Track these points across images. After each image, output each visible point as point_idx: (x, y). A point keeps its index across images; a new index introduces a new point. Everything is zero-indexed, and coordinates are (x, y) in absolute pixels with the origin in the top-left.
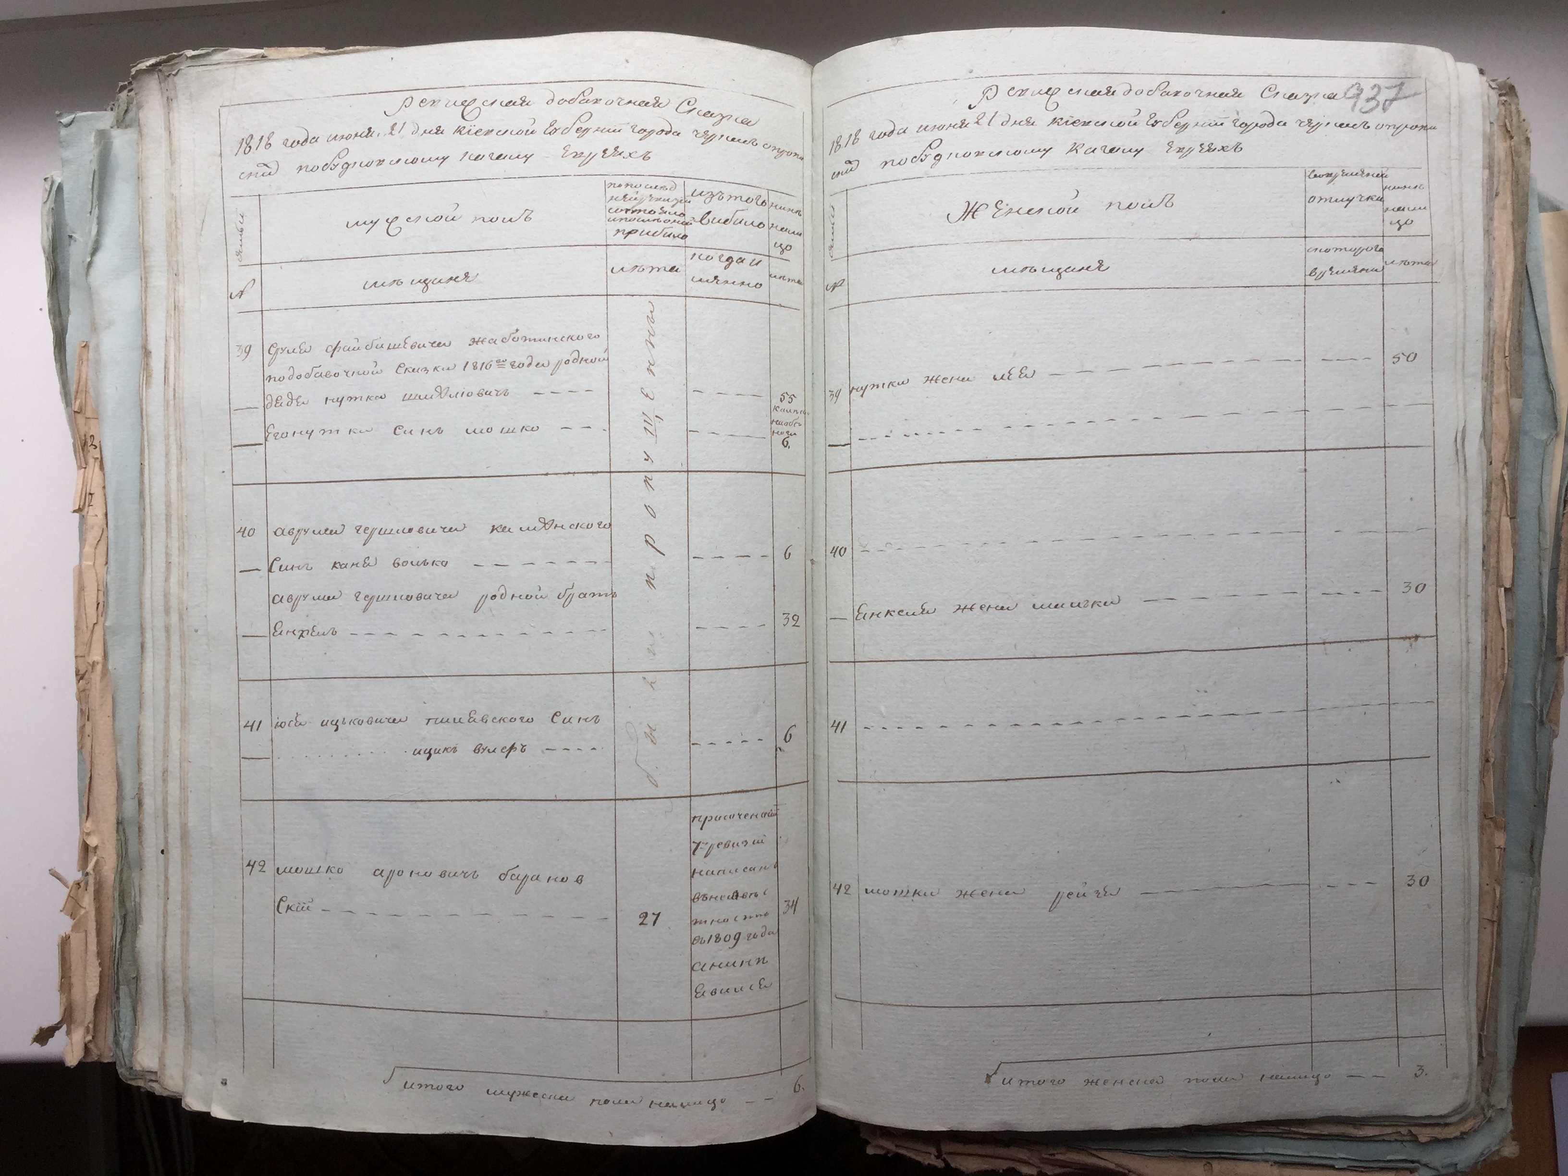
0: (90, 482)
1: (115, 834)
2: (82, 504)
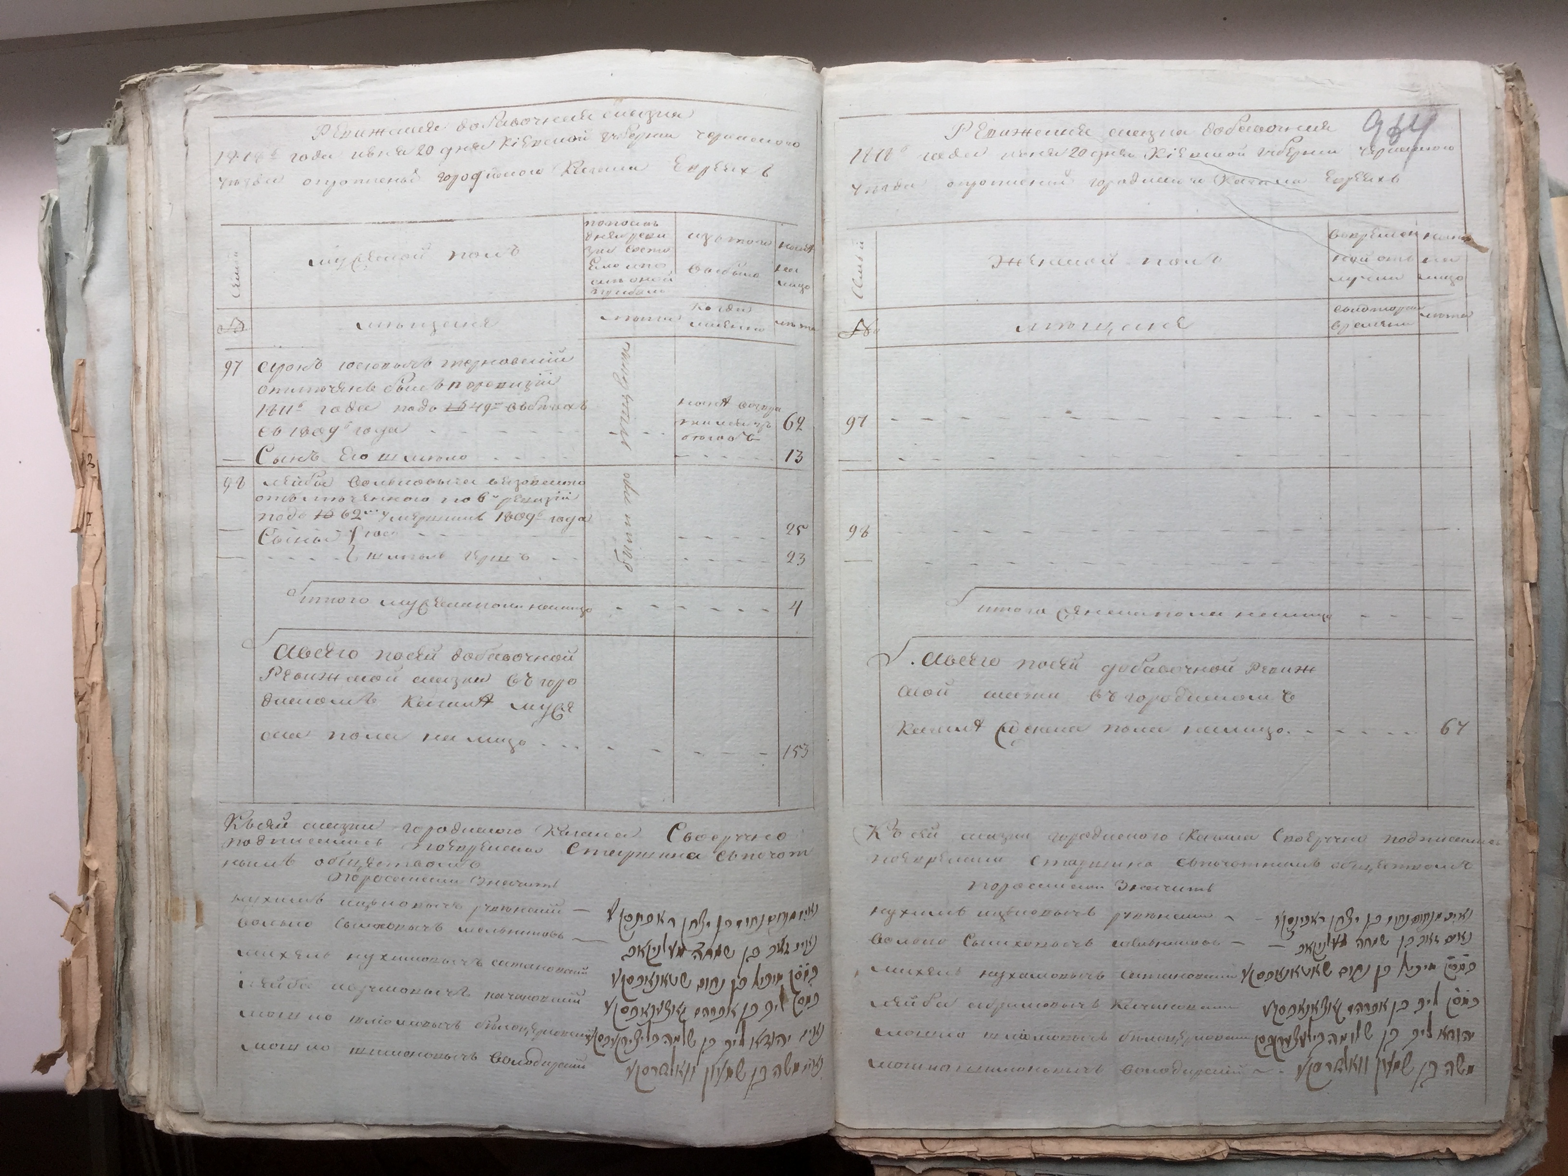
0: (88, 501)
1: (115, 857)
2: (80, 524)
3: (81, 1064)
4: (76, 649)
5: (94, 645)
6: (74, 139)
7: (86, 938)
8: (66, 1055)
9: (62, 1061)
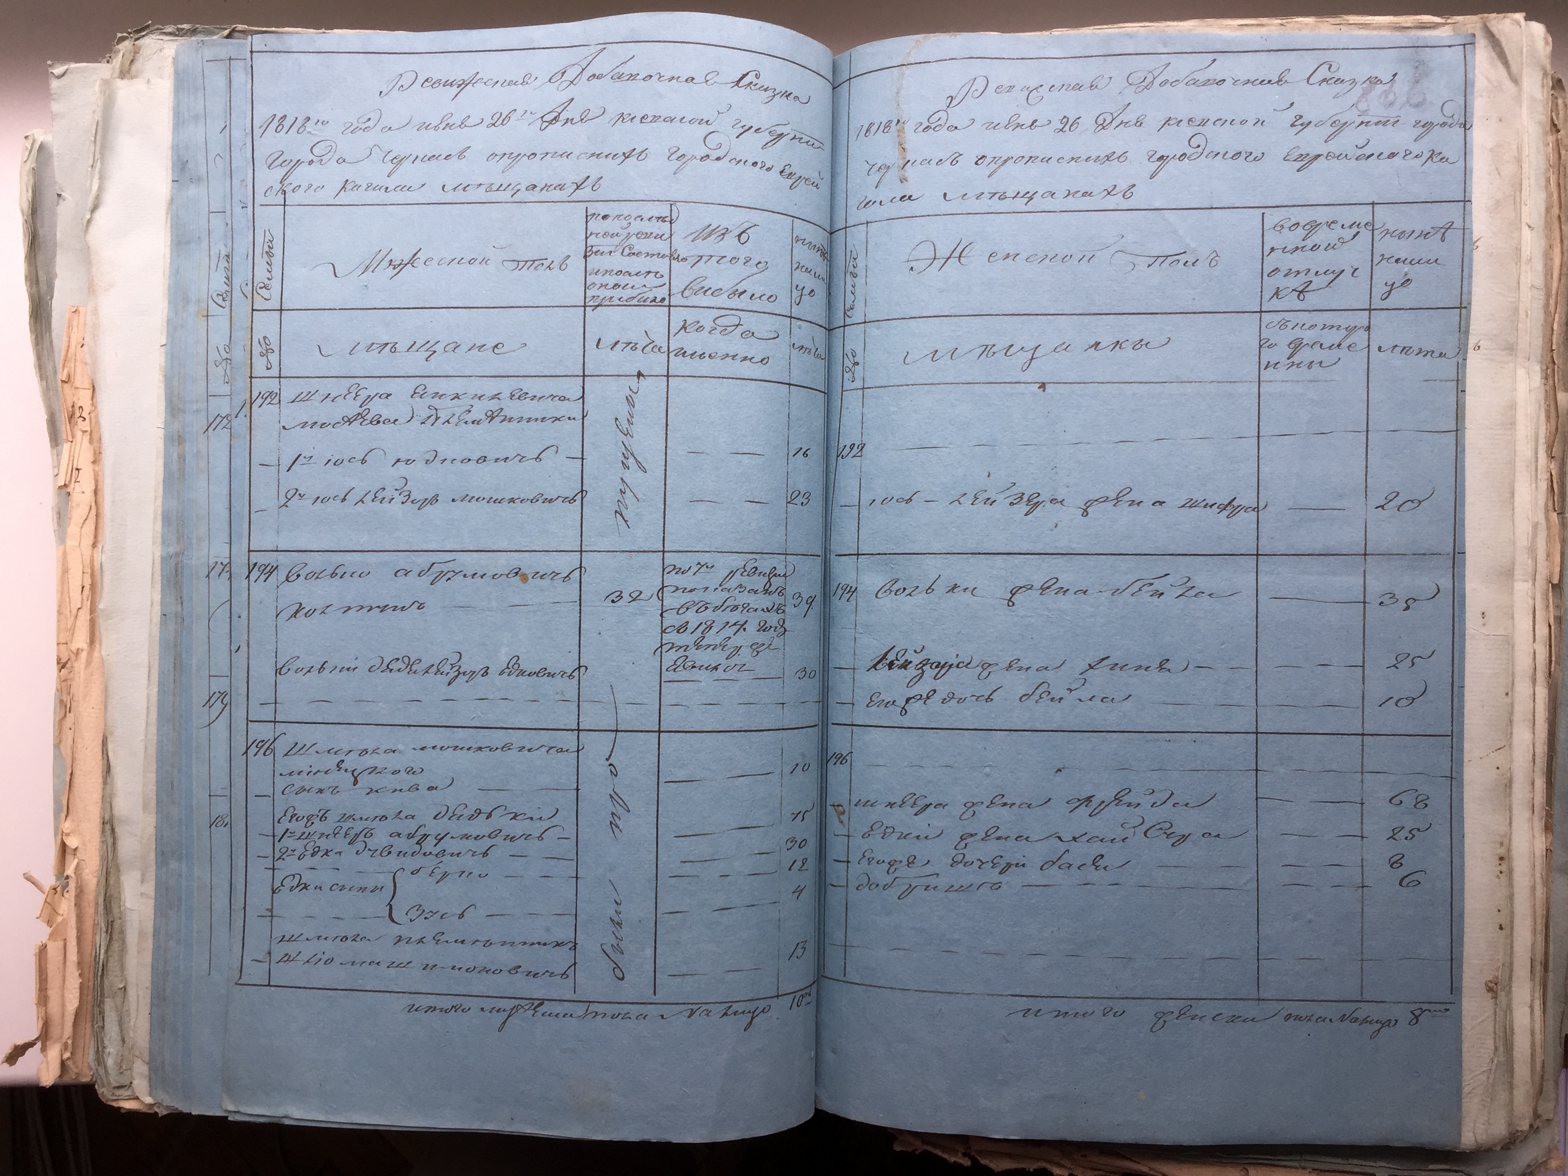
0: (77, 455)
1: (98, 835)
2: (68, 479)
3: (54, 1053)
4: (59, 613)
5: (79, 609)
6: (71, 73)
7: (63, 920)
8: (39, 1045)
9: (33, 1053)
